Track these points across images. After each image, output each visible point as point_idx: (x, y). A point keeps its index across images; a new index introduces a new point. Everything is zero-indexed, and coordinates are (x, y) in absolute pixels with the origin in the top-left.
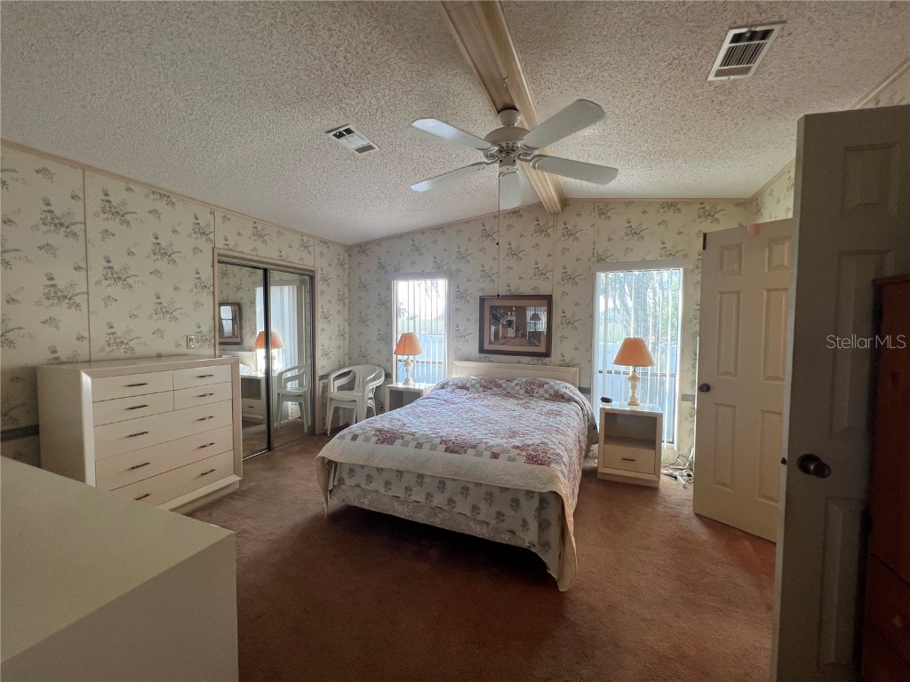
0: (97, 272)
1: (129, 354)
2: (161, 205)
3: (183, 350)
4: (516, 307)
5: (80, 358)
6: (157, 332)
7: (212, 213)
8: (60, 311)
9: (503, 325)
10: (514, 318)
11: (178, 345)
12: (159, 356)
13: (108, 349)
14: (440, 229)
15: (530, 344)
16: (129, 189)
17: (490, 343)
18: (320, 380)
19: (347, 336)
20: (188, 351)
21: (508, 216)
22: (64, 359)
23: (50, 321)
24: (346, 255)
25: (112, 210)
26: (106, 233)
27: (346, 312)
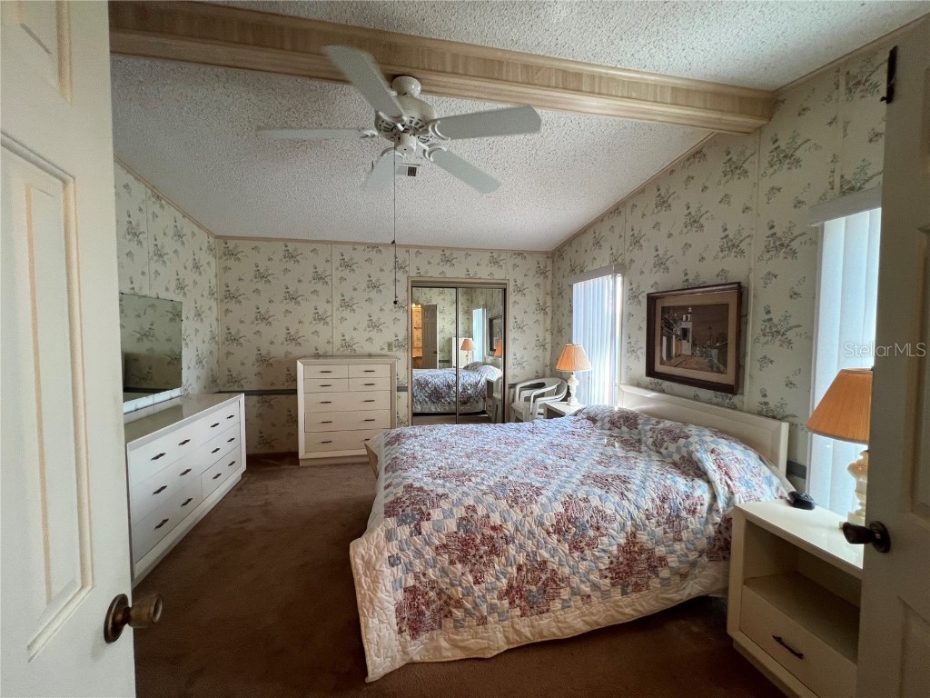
0: (337, 303)
1: (353, 353)
2: (373, 254)
3: (385, 352)
4: (694, 307)
5: (328, 354)
6: (370, 339)
7: (408, 251)
8: (320, 327)
9: (677, 336)
10: (689, 325)
11: (382, 349)
12: (370, 356)
13: (342, 349)
14: (616, 210)
15: (711, 368)
16: (354, 249)
17: (662, 363)
18: (510, 388)
19: (548, 347)
20: (389, 353)
21: (688, 163)
22: (321, 354)
23: (316, 332)
24: (549, 262)
25: (347, 265)
26: (342, 279)
27: (548, 322)
